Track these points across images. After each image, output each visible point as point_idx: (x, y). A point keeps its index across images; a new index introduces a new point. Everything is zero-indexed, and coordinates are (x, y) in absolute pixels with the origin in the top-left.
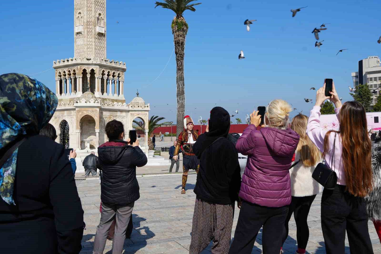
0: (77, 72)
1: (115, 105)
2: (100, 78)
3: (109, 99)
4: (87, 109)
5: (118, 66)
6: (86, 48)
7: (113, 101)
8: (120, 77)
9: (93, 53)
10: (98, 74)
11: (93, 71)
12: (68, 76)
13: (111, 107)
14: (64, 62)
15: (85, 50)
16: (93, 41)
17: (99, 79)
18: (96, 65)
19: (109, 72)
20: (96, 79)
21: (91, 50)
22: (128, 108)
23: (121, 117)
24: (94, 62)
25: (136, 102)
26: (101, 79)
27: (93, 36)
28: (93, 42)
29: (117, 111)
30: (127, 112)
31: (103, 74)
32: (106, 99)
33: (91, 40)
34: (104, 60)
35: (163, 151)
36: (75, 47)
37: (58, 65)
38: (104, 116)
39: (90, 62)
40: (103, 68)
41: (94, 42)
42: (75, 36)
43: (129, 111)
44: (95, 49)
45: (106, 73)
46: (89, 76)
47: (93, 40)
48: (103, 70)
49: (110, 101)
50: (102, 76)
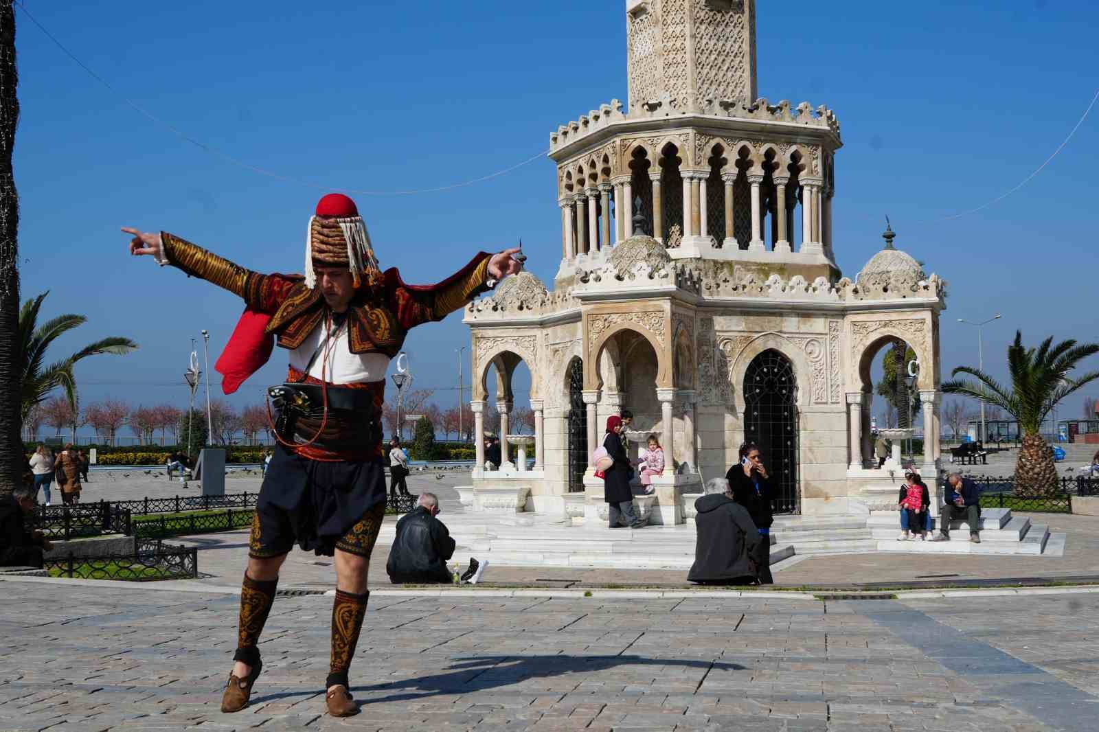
0: (613, 161)
1: (769, 287)
2: (700, 179)
3: (746, 265)
4: (624, 305)
5: (786, 121)
6: (660, 63)
7: (765, 270)
8: (804, 169)
9: (689, 81)
10: (691, 163)
11: (670, 150)
12: (592, 182)
13: (751, 296)
14: (576, 129)
15: (659, 73)
16: (687, 32)
17: (695, 181)
18: (681, 124)
19: (744, 152)
20: (686, 185)
21: (681, 67)
22: (840, 296)
23: (801, 336)
24: (675, 115)
25: (880, 270)
26: (707, 180)
27: (687, 13)
28: (688, 39)
29: (781, 315)
30: (833, 316)
31: (717, 160)
32: (729, 264)
33: (679, 28)
34: (716, 103)
35: (1082, 492)
36: (630, 69)
37: (563, 144)
38: (717, 334)
39: (658, 115)
40: (714, 137)
41: (693, 36)
42: (629, 26)
43: (842, 312)
44: (698, 64)
45: (731, 154)
46: (655, 173)
47: (688, 28)
48: (713, 143)
49: (749, 271)
50: (708, 169)
